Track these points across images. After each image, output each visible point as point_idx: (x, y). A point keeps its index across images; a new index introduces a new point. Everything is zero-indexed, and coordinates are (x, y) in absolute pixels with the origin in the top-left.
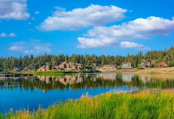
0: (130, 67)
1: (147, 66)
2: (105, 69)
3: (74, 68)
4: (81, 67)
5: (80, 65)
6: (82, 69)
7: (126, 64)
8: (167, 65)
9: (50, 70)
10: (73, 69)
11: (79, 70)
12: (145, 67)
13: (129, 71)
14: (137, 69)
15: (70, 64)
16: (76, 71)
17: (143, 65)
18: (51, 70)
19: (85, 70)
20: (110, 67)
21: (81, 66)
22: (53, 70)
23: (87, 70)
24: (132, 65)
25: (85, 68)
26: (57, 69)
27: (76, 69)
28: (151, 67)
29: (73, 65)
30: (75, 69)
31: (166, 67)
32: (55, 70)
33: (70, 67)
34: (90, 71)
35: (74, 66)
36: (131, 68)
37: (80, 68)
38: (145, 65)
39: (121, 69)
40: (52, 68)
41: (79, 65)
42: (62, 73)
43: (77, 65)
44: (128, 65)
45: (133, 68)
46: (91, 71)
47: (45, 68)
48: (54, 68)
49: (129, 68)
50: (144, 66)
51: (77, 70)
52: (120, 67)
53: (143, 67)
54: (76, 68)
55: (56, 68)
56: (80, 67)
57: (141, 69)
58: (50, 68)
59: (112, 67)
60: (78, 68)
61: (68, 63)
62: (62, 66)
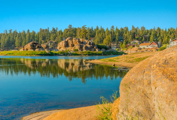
2: (141, 49)
4: (89, 46)
6: (90, 49)
7: (175, 42)
11: (84, 51)
15: (73, 41)
16: (79, 52)
19: (95, 50)
20: (150, 47)
21: (90, 44)
23: (97, 50)
26: (44, 49)
27: (80, 49)
29: (78, 43)
30: (79, 49)
34: (101, 52)
35: (79, 44)
37: (87, 48)
41: (87, 44)
43: (85, 43)
46: (104, 53)
51: (82, 50)
52: (164, 46)
54: (81, 48)
55: (43, 46)
58: (32, 47)
59: (152, 47)
60: (84, 48)
61: (71, 39)
62: (62, 45)
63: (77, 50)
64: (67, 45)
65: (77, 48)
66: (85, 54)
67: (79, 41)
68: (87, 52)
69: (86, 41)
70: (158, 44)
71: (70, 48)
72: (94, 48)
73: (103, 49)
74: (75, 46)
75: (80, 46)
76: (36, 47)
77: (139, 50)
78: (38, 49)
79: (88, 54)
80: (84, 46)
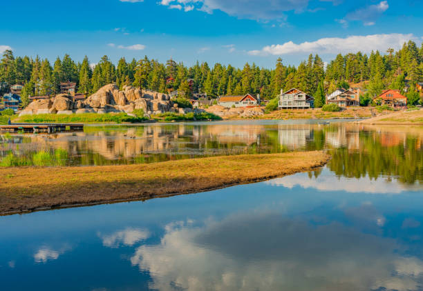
0: (304, 105)
1: (350, 103)
2: (229, 109)
3: (141, 105)
4: (163, 103)
5: (160, 96)
6: (168, 108)
7: (292, 95)
8: (405, 99)
10: (137, 108)
11: (159, 112)
12: (344, 105)
13: (299, 115)
14: (324, 110)
15: (126, 92)
16: (147, 114)
17: (339, 99)
18: (74, 112)
19: (177, 111)
20: (241, 104)
21: (164, 98)
22: (80, 112)
23: (182, 111)
24: (307, 97)
25: (175, 105)
27: (147, 110)
28: (361, 105)
29: (138, 96)
30: (145, 110)
31: (403, 105)
32: (87, 111)
33: (126, 102)
34: (191, 114)
35: (140, 99)
36: (307, 108)
37: (160, 106)
38: (344, 99)
39: (275, 109)
40: (79, 105)
41: (157, 98)
43: (151, 98)
44: (297, 98)
45: (312, 106)
46: (195, 116)
47: (51, 104)
48: (83, 106)
49: (301, 108)
50: (341, 102)
51: (152, 111)
52: (271, 102)
53: (340, 105)
54: (149, 106)
56: (159, 104)
57: (334, 111)
58: (69, 104)
59: (247, 105)
60: (155, 107)
61: (119, 88)
65: (141, 107)
66: (168, 120)
68: (169, 115)
70: (256, 99)
71: (121, 106)
72: (172, 106)
73: (189, 109)
74: (132, 105)
75: (147, 102)
80: (154, 103)
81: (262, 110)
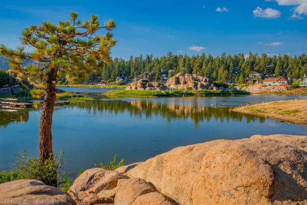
2: (266, 86)
3: (191, 85)
4: (204, 84)
5: (204, 79)
6: (206, 87)
9: (142, 89)
10: (189, 86)
11: (200, 89)
15: (186, 77)
16: (194, 91)
18: (145, 89)
19: (212, 89)
20: (277, 84)
21: (206, 81)
23: (215, 89)
25: (212, 85)
26: (156, 88)
27: (194, 88)
29: (191, 79)
30: (193, 88)
32: (151, 89)
34: (220, 91)
35: (193, 81)
37: (202, 86)
41: (202, 81)
42: (154, 95)
43: (199, 80)
46: (223, 92)
47: (136, 84)
51: (197, 89)
52: (296, 83)
54: (196, 85)
55: (154, 84)
56: (202, 84)
58: (142, 85)
59: (280, 84)
60: (199, 86)
61: (183, 75)
62: (172, 82)
63: (191, 89)
64: (178, 82)
66: (201, 94)
67: (193, 78)
68: (203, 91)
69: (201, 78)
70: (287, 80)
71: (182, 85)
72: (210, 86)
73: (222, 87)
74: (187, 84)
75: (195, 83)
76: (147, 85)
77: (263, 87)
78: (149, 88)
79: (206, 94)
80: (199, 84)
81: (287, 87)
